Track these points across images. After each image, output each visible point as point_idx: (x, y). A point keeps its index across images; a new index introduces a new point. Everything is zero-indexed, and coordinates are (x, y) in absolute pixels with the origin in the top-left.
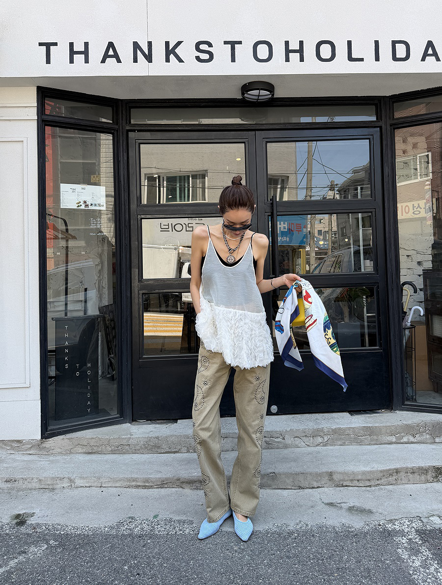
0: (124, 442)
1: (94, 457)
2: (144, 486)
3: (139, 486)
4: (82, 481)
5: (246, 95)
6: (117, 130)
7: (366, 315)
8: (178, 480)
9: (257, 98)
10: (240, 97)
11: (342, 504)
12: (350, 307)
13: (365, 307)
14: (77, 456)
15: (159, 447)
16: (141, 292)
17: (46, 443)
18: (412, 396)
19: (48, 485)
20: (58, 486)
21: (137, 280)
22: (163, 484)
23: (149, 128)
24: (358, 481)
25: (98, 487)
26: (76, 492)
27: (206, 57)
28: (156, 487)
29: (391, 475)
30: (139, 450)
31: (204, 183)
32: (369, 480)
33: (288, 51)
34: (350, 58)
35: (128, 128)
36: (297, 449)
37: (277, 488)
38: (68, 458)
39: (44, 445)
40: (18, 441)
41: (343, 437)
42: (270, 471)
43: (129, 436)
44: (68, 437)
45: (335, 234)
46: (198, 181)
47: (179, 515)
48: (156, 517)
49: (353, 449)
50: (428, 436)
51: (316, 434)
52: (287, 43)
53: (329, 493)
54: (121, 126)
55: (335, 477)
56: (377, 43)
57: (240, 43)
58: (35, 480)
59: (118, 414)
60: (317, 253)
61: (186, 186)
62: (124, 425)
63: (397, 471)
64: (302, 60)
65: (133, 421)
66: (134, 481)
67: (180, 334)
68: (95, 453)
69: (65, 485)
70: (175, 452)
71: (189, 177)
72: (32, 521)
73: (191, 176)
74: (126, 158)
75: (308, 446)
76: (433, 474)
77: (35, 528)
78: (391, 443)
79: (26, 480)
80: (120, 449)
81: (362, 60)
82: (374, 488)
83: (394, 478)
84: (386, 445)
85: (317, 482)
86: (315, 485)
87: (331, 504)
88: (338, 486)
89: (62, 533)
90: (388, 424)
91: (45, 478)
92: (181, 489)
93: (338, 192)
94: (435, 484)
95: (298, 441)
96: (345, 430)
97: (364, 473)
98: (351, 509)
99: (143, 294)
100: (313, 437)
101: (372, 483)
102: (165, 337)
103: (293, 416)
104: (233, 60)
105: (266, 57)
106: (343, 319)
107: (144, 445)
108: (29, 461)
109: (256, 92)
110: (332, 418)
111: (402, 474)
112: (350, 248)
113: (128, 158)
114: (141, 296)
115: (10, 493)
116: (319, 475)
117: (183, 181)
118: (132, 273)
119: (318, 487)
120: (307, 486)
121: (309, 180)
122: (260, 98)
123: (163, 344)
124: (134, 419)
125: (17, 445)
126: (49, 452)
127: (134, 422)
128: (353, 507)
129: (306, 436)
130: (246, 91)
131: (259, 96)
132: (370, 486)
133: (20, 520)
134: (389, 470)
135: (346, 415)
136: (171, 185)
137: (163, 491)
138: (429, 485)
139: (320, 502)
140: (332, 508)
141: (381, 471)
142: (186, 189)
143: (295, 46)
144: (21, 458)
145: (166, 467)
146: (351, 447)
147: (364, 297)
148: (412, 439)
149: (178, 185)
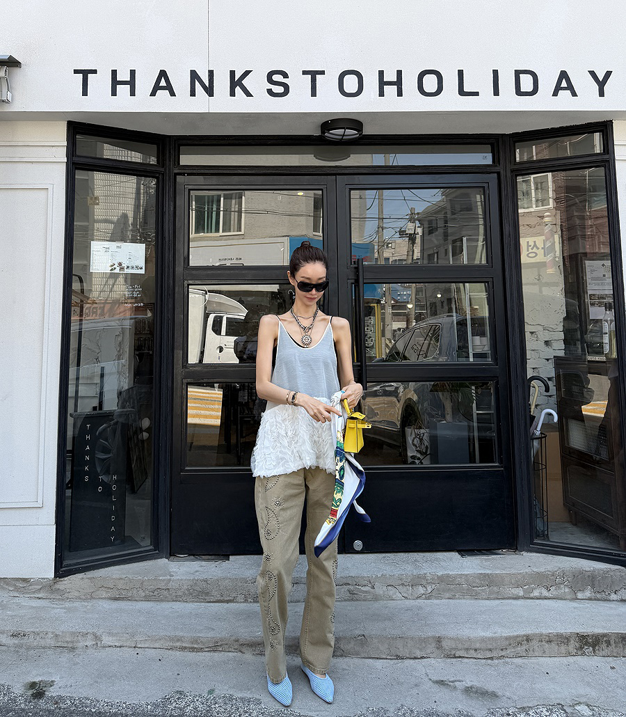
0: (162, 585)
1: (122, 604)
2: (192, 648)
3: (185, 648)
4: (111, 639)
5: (326, 134)
6: (163, 174)
7: (476, 411)
8: (237, 641)
9: (340, 137)
10: (318, 133)
11: (456, 683)
12: (453, 401)
13: (475, 402)
14: (101, 602)
15: (207, 594)
16: (185, 381)
17: (60, 583)
18: (543, 531)
19: (67, 642)
20: (80, 645)
21: (181, 365)
22: (216, 647)
23: (202, 171)
24: (476, 650)
25: (131, 647)
26: (103, 654)
27: (280, 89)
28: (207, 649)
29: (520, 643)
30: (181, 596)
31: (240, 205)
32: (490, 650)
33: (382, 83)
34: (462, 92)
35: (176, 171)
36: (391, 602)
37: (367, 656)
38: (89, 605)
39: (57, 586)
40: (25, 580)
41: (452, 587)
42: (358, 632)
43: (169, 577)
44: (89, 576)
46: (233, 202)
47: (241, 690)
48: (211, 692)
49: (466, 604)
50: (567, 590)
51: (416, 581)
52: (381, 73)
53: (437, 667)
54: (167, 169)
55: (444, 644)
56: (495, 73)
57: (322, 73)
58: (50, 635)
59: (151, 545)
61: (215, 209)
62: (159, 560)
63: (528, 639)
64: (400, 94)
65: (171, 555)
66: (178, 640)
67: (218, 422)
68: (123, 599)
69: (89, 643)
70: (228, 602)
72: (52, 692)
73: (222, 195)
74: (172, 209)
75: (406, 598)
76: (576, 644)
77: (57, 703)
78: (517, 598)
79: (38, 634)
80: (157, 594)
81: (476, 94)
82: (496, 661)
83: (524, 647)
84: (510, 601)
85: (421, 650)
86: (418, 654)
87: (441, 683)
88: (448, 657)
89: (93, 710)
90: (513, 571)
91: (63, 632)
92: (239, 654)
93: (420, 225)
94: (579, 658)
95: (392, 591)
96: (455, 577)
97: (483, 640)
98: (468, 691)
100: (412, 585)
101: (494, 654)
103: (384, 555)
104: (314, 94)
105: (355, 90)
106: (444, 417)
107: (188, 590)
108: (39, 608)
109: (340, 131)
110: (437, 559)
111: (535, 643)
112: (452, 316)
113: (175, 208)
114: (184, 387)
115: (17, 652)
116: (424, 641)
118: (175, 356)
119: (422, 658)
120: (408, 656)
121: (381, 207)
122: (344, 137)
124: (172, 554)
125: (22, 585)
126: (63, 596)
127: (172, 557)
128: (471, 688)
129: (403, 584)
130: (327, 130)
131: (344, 135)
132: (491, 658)
133: (37, 691)
134: (517, 637)
135: (455, 555)
137: (217, 656)
138: (571, 659)
139: (427, 679)
140: (443, 689)
141: (507, 638)
143: (390, 76)
144: (28, 603)
145: (219, 623)
146: (464, 601)
147: (473, 387)
148: (545, 593)
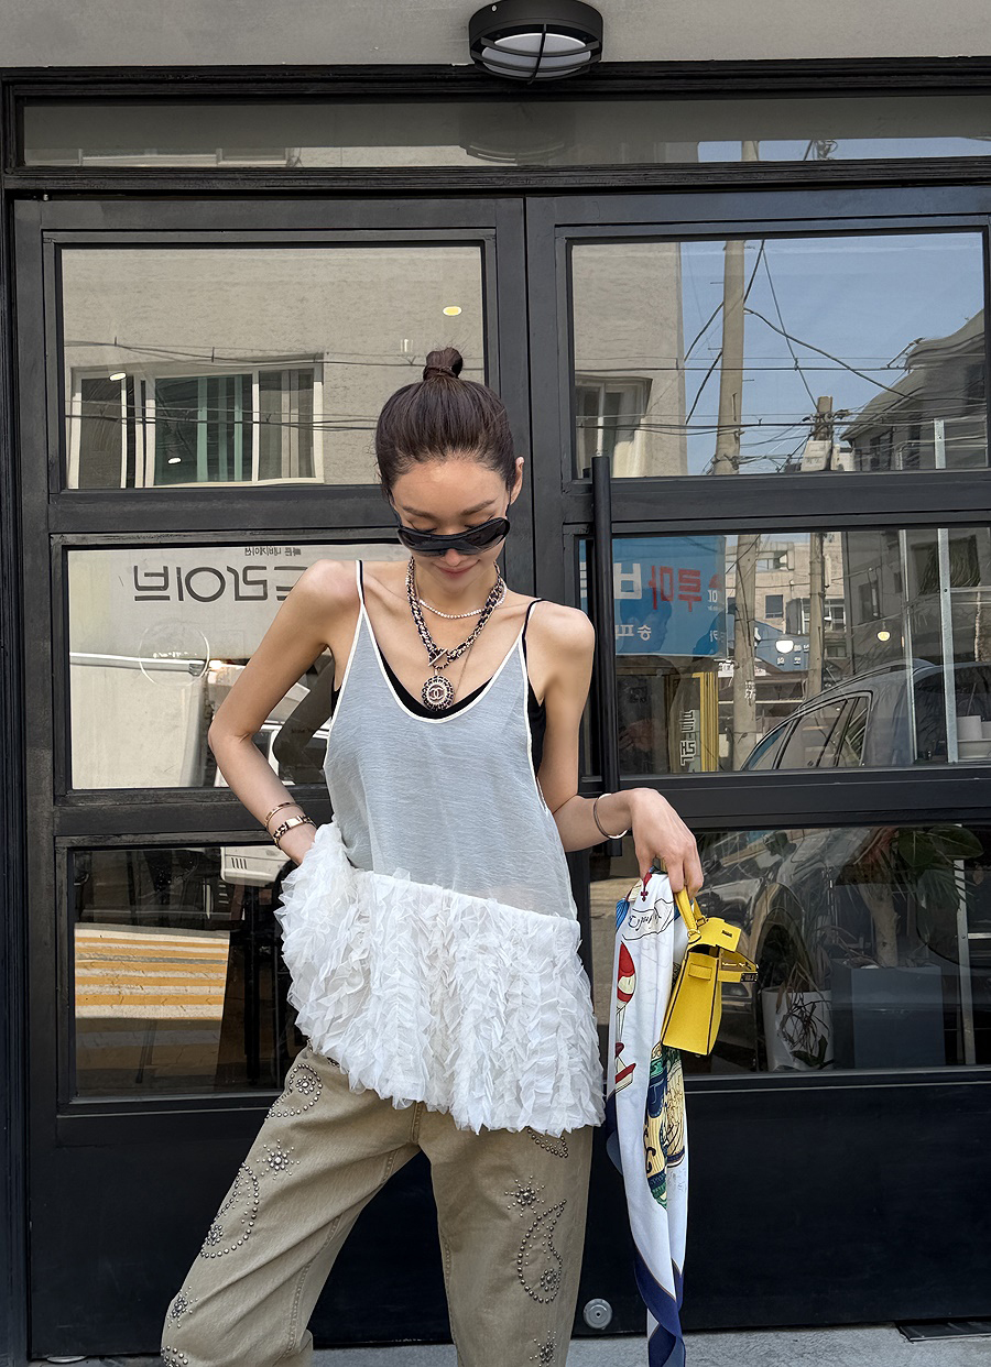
5: (487, 53)
7: (965, 936)
9: (530, 62)
10: (461, 58)
12: (900, 906)
13: (963, 905)
16: (64, 843)
21: (49, 794)
23: (97, 185)
31: (306, 406)
45: (838, 613)
46: (285, 397)
60: (762, 690)
61: (238, 416)
65: (30, 1360)
67: (216, 1012)
71: (247, 381)
73: (256, 378)
93: (846, 444)
99: (72, 850)
102: (153, 1024)
106: (872, 953)
109: (528, 41)
112: (903, 667)
113: (12, 303)
114: (62, 859)
117: (222, 398)
118: (30, 766)
121: (731, 397)
122: (545, 63)
123: (147, 1053)
130: (486, 37)
131: (540, 55)
136: (178, 414)
142: (238, 429)
147: (960, 864)
149: (202, 415)
